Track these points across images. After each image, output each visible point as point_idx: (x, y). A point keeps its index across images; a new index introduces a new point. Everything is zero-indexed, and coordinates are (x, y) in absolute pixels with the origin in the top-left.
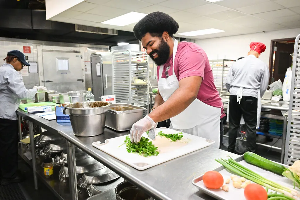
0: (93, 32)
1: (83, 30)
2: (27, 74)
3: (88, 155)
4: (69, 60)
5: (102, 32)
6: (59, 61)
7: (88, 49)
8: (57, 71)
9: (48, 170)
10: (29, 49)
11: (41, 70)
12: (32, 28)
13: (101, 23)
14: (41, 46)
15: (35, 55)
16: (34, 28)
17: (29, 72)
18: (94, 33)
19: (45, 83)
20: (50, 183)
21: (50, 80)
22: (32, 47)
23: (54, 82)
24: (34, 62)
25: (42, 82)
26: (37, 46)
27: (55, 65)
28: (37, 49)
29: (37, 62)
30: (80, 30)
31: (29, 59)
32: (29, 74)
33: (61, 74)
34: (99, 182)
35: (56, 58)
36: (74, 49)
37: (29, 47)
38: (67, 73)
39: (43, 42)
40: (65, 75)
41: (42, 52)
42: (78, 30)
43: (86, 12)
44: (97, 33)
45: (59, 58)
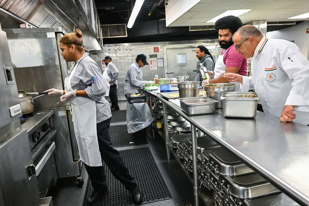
0: (203, 30)
1: (196, 29)
2: (156, 68)
3: (182, 117)
4: (187, 54)
5: (212, 28)
6: (179, 56)
7: (202, 43)
8: (177, 64)
9: (159, 125)
10: (157, 49)
11: (166, 64)
12: (159, 33)
13: (207, 22)
14: (166, 46)
15: (162, 53)
16: (160, 34)
17: (158, 67)
18: (205, 30)
19: (169, 74)
20: (160, 133)
21: (172, 72)
22: (159, 47)
23: (176, 73)
24: (161, 59)
25: (167, 73)
26: (163, 46)
27: (176, 59)
28: (163, 48)
29: (163, 59)
30: (193, 29)
31: (157, 56)
32: (158, 68)
33: (180, 66)
34: (185, 131)
35: (177, 54)
36: (191, 45)
37: (158, 48)
38: (185, 66)
39: (167, 43)
40: (184, 67)
41: (167, 50)
42: (191, 29)
43: (191, 18)
44: (207, 30)
45: (179, 54)
